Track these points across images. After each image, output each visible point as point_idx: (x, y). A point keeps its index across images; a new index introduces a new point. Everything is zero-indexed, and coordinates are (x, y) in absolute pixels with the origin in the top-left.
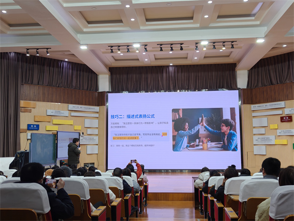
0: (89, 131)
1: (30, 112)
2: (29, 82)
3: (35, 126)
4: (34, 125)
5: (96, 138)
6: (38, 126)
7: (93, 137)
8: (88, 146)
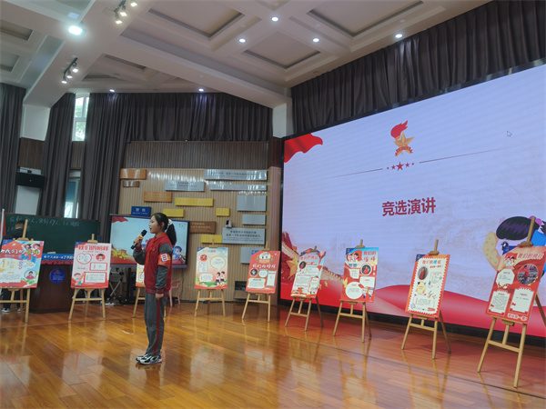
0: (246, 219)
1: (138, 185)
2: (141, 137)
3: (144, 210)
4: (141, 208)
5: (261, 232)
6: (149, 210)
7: (254, 230)
8: (243, 248)
